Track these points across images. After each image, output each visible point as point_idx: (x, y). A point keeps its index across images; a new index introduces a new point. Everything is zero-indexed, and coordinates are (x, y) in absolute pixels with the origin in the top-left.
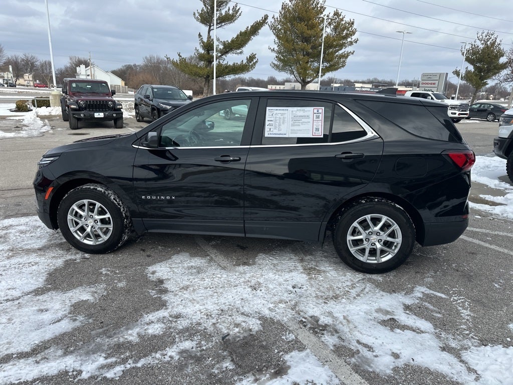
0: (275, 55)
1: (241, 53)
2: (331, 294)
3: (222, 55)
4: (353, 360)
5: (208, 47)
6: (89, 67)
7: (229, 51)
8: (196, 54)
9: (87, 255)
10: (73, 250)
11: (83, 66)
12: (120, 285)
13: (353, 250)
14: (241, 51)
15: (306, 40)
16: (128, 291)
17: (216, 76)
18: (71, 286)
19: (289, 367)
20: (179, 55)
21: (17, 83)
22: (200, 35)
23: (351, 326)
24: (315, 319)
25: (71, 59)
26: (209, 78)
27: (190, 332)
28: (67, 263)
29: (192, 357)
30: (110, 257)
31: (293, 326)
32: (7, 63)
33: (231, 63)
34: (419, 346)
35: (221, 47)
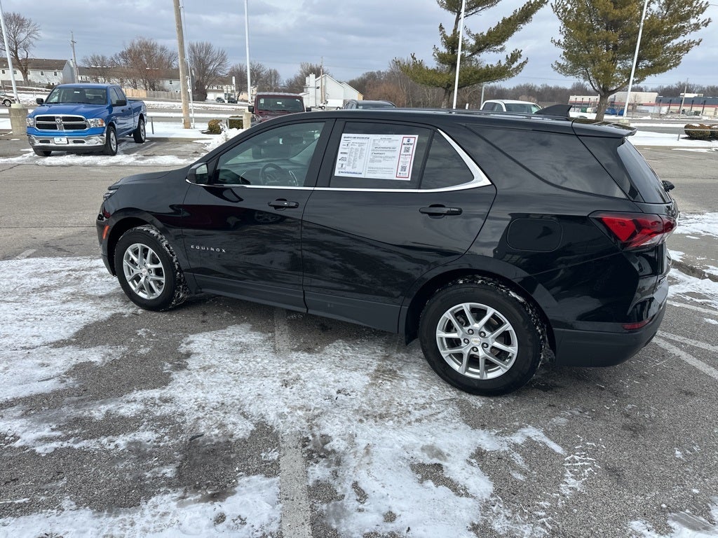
0: (561, 51)
1: (502, 50)
2: (383, 410)
3: (473, 54)
4: (325, 507)
5: (452, 43)
6: (320, 77)
7: (485, 47)
8: (436, 55)
9: (140, 311)
10: (132, 303)
11: (312, 76)
12: (143, 351)
13: (445, 353)
14: (501, 47)
15: (614, 24)
16: (143, 359)
17: (458, 85)
18: (95, 343)
19: (234, 493)
20: (413, 57)
21: (240, 98)
22: (441, 28)
23: (366, 460)
24: (326, 439)
25: (302, 66)
26: (449, 88)
27: (164, 421)
28: (114, 317)
29: (138, 451)
30: (161, 317)
31: (289, 442)
32: (232, 74)
33: (483, 66)
34: (438, 513)
35: (473, 42)
